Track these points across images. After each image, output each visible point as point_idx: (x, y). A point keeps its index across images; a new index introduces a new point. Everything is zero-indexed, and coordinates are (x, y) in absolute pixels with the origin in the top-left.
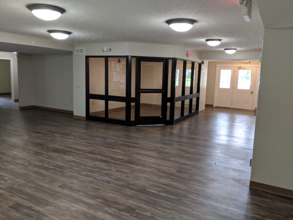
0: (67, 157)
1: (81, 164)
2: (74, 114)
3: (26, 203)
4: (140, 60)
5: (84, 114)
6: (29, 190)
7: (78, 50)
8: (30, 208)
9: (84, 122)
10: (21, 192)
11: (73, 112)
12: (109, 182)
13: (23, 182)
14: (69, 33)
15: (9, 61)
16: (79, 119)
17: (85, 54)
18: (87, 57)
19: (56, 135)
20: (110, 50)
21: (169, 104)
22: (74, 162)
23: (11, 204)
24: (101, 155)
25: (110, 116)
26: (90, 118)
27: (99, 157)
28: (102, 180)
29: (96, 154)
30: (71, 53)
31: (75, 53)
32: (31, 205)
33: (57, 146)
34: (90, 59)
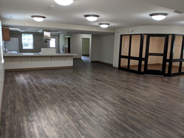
0: (100, 82)
1: (103, 85)
2: (113, 66)
3: (77, 93)
4: (149, 36)
5: (117, 66)
6: (79, 90)
7: (117, 32)
8: (77, 95)
9: (117, 70)
10: (77, 90)
11: (112, 65)
12: (111, 93)
13: (79, 87)
14: (108, 24)
15: (89, 39)
16: (115, 68)
17: (120, 34)
18: (121, 36)
19: (100, 74)
20: (133, 31)
21: (168, 63)
22: (101, 84)
23: (72, 92)
24: (115, 84)
25: (130, 68)
26: (120, 68)
27: (113, 84)
28: (108, 92)
29: (113, 83)
30: (114, 34)
31: (116, 34)
32: (78, 94)
33: (98, 78)
34: (123, 36)
